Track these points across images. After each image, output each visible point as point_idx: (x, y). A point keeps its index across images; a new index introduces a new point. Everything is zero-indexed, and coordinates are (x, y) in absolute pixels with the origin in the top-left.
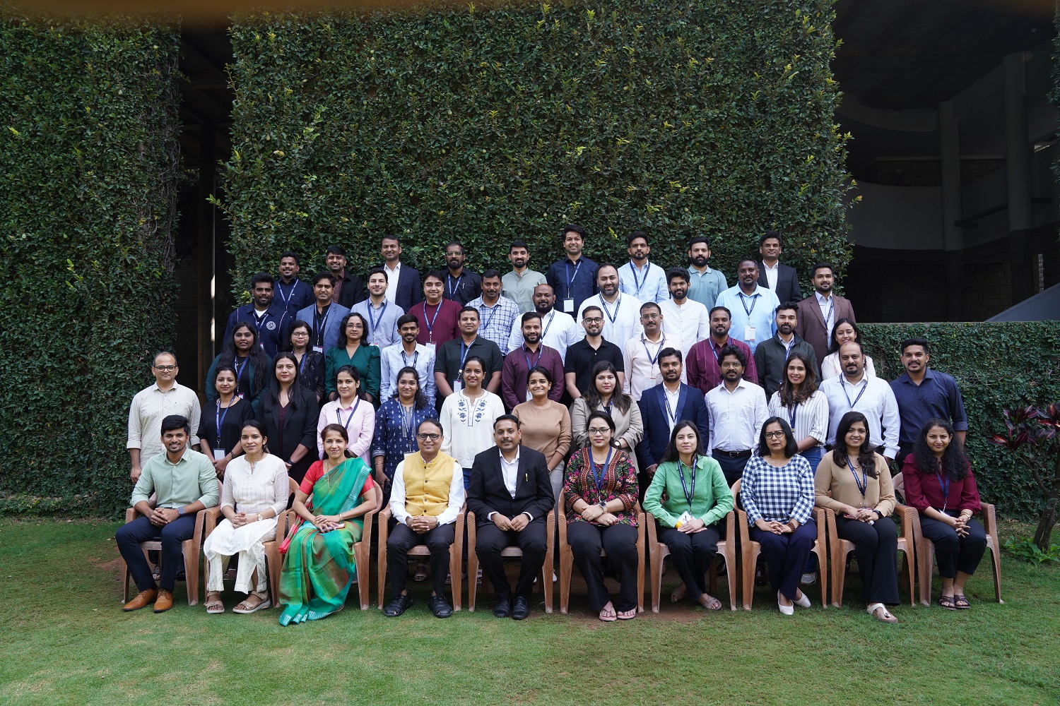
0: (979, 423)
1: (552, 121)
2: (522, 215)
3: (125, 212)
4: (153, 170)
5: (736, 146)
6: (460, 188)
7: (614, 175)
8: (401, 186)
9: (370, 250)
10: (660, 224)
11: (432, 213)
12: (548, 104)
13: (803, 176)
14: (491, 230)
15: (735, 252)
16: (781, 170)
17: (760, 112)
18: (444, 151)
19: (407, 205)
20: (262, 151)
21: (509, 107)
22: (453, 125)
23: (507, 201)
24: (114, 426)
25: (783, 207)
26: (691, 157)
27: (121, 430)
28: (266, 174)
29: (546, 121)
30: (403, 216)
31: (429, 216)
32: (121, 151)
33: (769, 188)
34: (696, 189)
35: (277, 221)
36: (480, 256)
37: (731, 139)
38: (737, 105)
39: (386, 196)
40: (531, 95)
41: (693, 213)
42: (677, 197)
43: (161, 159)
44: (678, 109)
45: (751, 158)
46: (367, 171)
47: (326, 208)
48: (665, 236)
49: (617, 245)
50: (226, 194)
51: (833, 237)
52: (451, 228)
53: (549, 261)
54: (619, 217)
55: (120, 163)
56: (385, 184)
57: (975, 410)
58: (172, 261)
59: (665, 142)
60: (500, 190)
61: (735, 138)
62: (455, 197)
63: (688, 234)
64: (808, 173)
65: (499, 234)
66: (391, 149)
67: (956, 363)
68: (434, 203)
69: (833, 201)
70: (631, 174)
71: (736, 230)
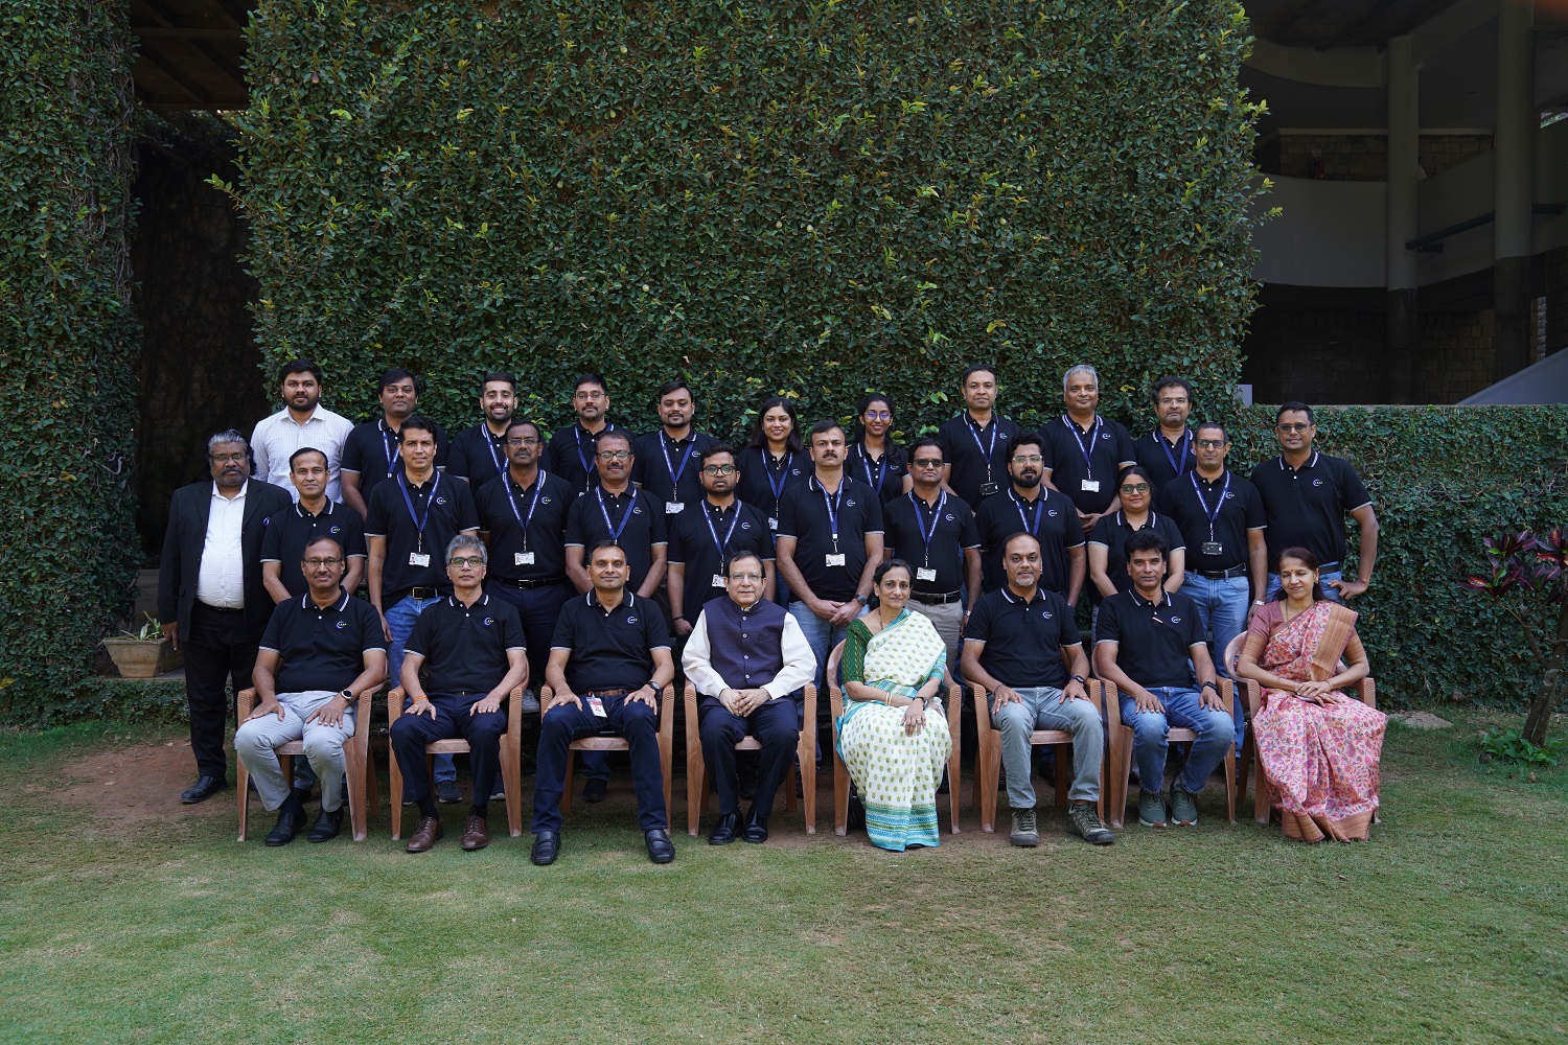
0: (1446, 560)
1: (791, 70)
2: (742, 224)
3: (51, 196)
4: (95, 123)
5: (1083, 120)
6: (638, 177)
7: (890, 164)
8: (542, 171)
9: (492, 277)
10: (962, 244)
11: (593, 216)
12: (785, 42)
13: (1188, 172)
14: (692, 247)
15: (1078, 291)
16: (1153, 162)
17: (1123, 66)
19: (552, 202)
20: (304, 101)
21: (720, 43)
22: (629, 71)
23: (718, 200)
24: (40, 569)
25: (1155, 220)
26: (1012, 137)
27: (53, 575)
28: (313, 142)
29: (782, 70)
30: (547, 221)
31: (589, 222)
32: (37, 86)
33: (1133, 190)
34: (1020, 189)
37: (1077, 108)
38: (1086, 54)
39: (518, 187)
40: (758, 25)
41: (1013, 227)
43: (107, 104)
44: (993, 57)
45: (1107, 141)
46: (486, 142)
47: (415, 203)
48: (969, 264)
49: (894, 277)
50: (242, 173)
51: (1231, 270)
52: (627, 242)
53: (784, 299)
55: (37, 109)
56: (517, 167)
57: (1440, 541)
58: (128, 283)
59: (971, 112)
60: (708, 182)
61: (1082, 107)
62: (635, 192)
63: (1006, 261)
64: (1196, 166)
65: (706, 254)
66: (524, 107)
67: (1414, 468)
68: (598, 200)
69: (1234, 213)
70: (920, 164)
71: (1081, 255)
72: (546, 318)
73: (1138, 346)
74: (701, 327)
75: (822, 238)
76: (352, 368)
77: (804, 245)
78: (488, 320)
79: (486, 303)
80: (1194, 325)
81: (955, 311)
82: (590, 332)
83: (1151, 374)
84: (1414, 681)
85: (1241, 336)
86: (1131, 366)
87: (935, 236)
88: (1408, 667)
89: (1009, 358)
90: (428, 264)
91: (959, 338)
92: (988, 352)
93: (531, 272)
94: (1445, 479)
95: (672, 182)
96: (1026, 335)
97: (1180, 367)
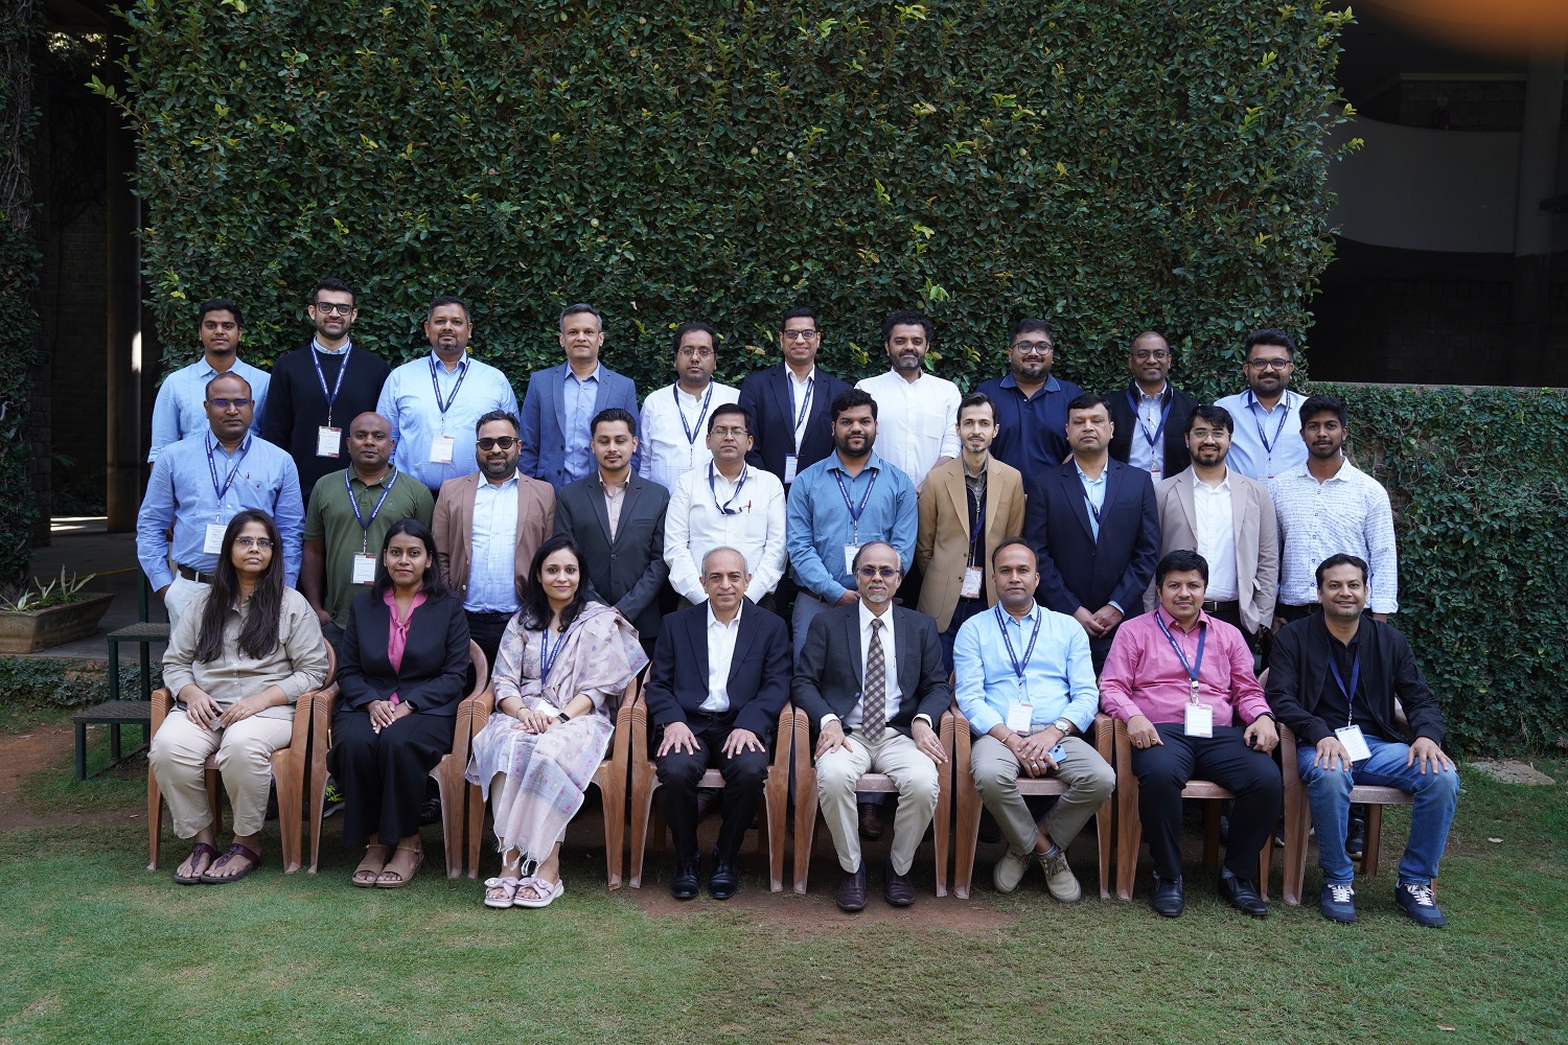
0: (1555, 578)
2: (711, 150)
5: (1125, 31)
6: (591, 92)
7: (889, 81)
8: (479, 82)
9: (417, 205)
10: (971, 177)
11: (537, 138)
13: (1251, 95)
14: (650, 176)
15: (1111, 237)
16: (1209, 82)
18: (564, 17)
19: (490, 120)
23: (683, 121)
25: (1207, 154)
26: (1038, 50)
28: (210, 42)
30: (482, 142)
31: (532, 143)
33: (1183, 115)
34: (1044, 112)
35: (233, 137)
36: (628, 225)
37: (1118, 16)
39: (450, 100)
41: (1035, 159)
42: (1007, 128)
45: (1153, 57)
46: (415, 47)
47: (332, 117)
48: (979, 202)
49: (888, 216)
50: (128, 76)
51: (1298, 216)
52: (574, 169)
53: (758, 239)
54: (895, 161)
56: (449, 78)
57: (1549, 555)
58: (24, 206)
59: (989, 19)
60: (671, 98)
61: (1125, 15)
62: (583, 108)
63: (1024, 200)
64: (1262, 87)
65: (666, 185)
66: (462, 7)
67: (1520, 464)
68: (542, 117)
69: (1306, 146)
70: (922, 79)
71: (1116, 195)
72: (478, 254)
73: (1179, 308)
74: (660, 270)
75: (803, 167)
76: (252, 308)
77: (783, 176)
78: (411, 255)
79: (408, 235)
80: (1251, 283)
81: (961, 259)
82: (529, 273)
83: (1194, 340)
84: (1508, 723)
85: (1308, 297)
86: (1171, 330)
87: (939, 167)
88: (1501, 706)
89: (1024, 316)
90: (345, 190)
91: (964, 291)
92: (998, 309)
93: (463, 201)
94: (1560, 480)
95: (631, 97)
96: (1045, 290)
97: (1230, 333)
